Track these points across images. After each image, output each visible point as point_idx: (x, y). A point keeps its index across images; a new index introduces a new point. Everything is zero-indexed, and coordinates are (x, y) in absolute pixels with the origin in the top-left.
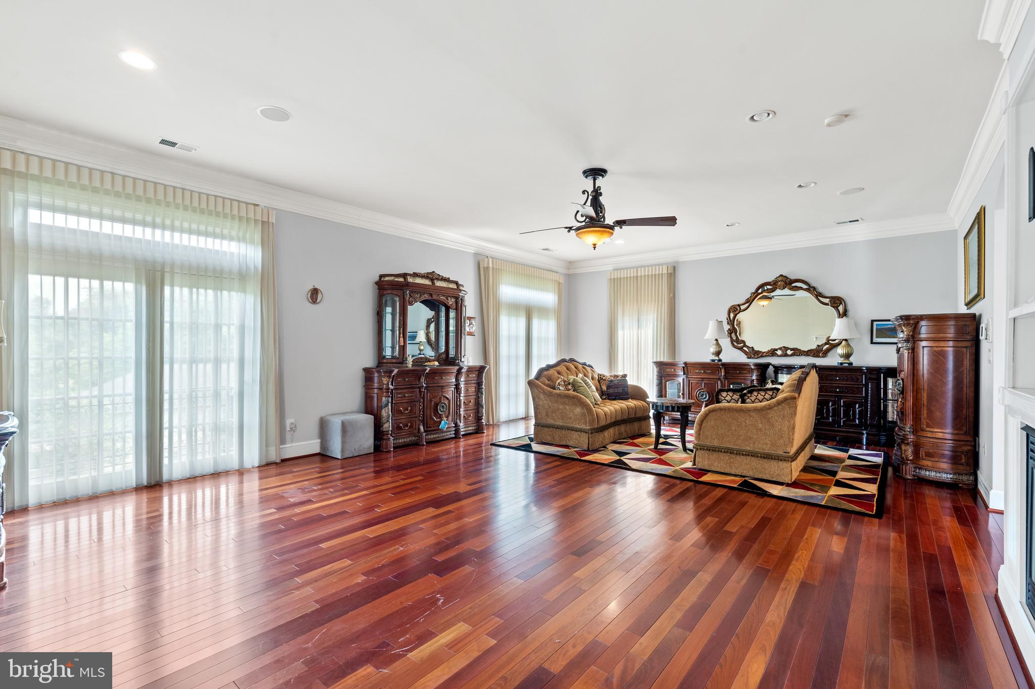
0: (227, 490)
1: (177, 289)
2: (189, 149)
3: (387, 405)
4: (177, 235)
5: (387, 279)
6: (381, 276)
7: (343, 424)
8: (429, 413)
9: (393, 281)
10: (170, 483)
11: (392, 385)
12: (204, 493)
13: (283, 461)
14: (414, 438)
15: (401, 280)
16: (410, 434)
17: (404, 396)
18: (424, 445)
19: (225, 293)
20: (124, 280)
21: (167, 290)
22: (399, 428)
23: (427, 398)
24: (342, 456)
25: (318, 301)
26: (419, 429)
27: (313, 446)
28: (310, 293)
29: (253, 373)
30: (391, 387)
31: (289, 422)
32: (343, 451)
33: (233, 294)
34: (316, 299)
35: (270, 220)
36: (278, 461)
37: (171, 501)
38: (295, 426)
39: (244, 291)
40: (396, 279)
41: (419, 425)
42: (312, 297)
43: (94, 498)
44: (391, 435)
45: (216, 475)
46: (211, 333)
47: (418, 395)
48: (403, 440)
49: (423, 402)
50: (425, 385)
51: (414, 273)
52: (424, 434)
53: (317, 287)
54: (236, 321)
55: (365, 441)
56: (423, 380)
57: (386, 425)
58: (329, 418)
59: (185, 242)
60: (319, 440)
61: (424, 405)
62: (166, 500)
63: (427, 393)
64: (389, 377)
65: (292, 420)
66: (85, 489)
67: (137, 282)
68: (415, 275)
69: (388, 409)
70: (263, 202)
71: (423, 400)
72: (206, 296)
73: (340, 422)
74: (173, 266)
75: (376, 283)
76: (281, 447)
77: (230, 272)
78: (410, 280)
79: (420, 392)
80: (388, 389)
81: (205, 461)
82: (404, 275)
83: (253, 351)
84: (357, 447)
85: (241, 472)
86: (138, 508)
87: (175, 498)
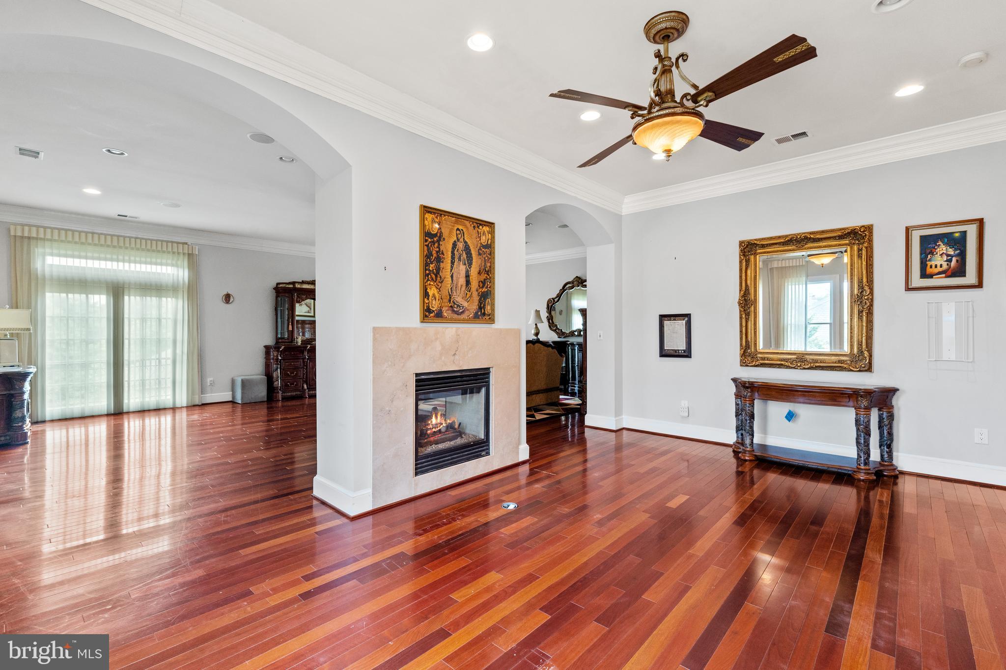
0: (167, 420)
1: (132, 298)
2: (136, 218)
3: (277, 369)
4: (133, 265)
5: (281, 286)
6: (278, 284)
7: (242, 380)
8: (311, 376)
9: (285, 287)
10: (128, 413)
11: (281, 357)
12: (151, 422)
13: (203, 404)
14: (298, 393)
15: (291, 286)
16: (296, 390)
17: (291, 365)
18: (307, 397)
19: (164, 299)
20: (100, 294)
21: (126, 298)
22: (286, 385)
23: (310, 366)
24: (242, 401)
25: (230, 302)
26: (303, 387)
27: (227, 396)
28: (224, 298)
29: (183, 349)
30: (280, 358)
31: (209, 380)
32: (242, 398)
33: (169, 299)
34: (229, 301)
35: (194, 253)
36: (200, 404)
37: (129, 424)
38: (214, 382)
39: (177, 298)
40: (287, 286)
41: (303, 384)
42: (226, 299)
43: (83, 418)
44: (280, 390)
45: (158, 410)
46: (154, 324)
47: (302, 364)
48: (290, 394)
49: (306, 369)
50: (307, 357)
51: (302, 281)
52: (307, 390)
53: (230, 293)
54: (170, 315)
55: (261, 392)
56: (306, 353)
57: (276, 383)
58: (236, 378)
59: (138, 269)
60: (231, 393)
61: (307, 371)
62: (126, 424)
63: (310, 362)
64: (278, 351)
65: (212, 379)
66: (77, 414)
67: (108, 294)
68: (303, 282)
69: (278, 372)
70: (190, 241)
71: (307, 367)
72: (152, 301)
73: (240, 380)
74: (130, 284)
75: (274, 289)
76: (203, 396)
77: (167, 286)
78: (298, 286)
79: (304, 362)
80: (278, 359)
81: (151, 400)
82: (294, 283)
83: (183, 335)
84: (253, 396)
85: (174, 409)
86: (108, 426)
87: (132, 423)
